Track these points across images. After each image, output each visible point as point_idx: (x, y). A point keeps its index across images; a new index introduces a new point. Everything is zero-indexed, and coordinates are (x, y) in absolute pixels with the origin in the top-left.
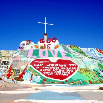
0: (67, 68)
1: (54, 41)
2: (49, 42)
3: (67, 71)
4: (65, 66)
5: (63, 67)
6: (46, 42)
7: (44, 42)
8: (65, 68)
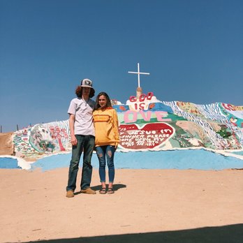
0: (156, 136)
1: (149, 97)
2: (143, 100)
3: (155, 139)
4: (154, 132)
5: (151, 134)
6: (138, 100)
7: (135, 101)
8: (152, 137)
